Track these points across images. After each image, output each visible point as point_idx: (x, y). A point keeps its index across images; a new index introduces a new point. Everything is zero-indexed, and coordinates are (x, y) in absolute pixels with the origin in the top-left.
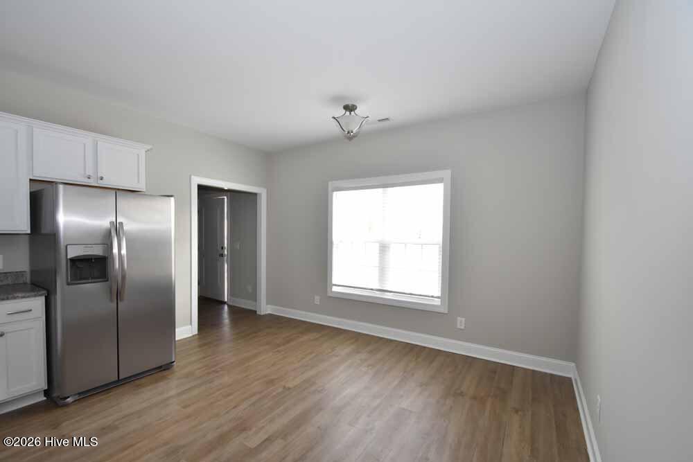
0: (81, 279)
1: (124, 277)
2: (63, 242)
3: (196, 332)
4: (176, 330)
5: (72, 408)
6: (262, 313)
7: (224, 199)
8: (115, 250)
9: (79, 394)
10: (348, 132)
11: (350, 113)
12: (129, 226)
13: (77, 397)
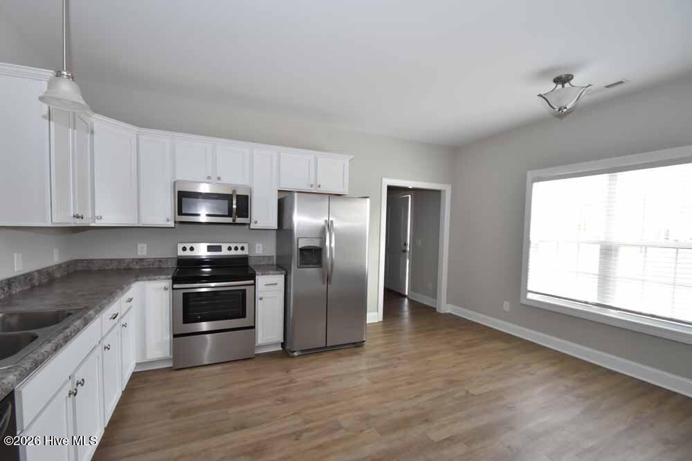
0: (305, 264)
1: (332, 265)
2: (296, 236)
3: (381, 319)
4: (368, 314)
5: (297, 360)
6: (442, 312)
7: (408, 197)
8: (327, 243)
9: (302, 351)
10: (560, 110)
11: (563, 86)
12: (337, 225)
13: (300, 353)
